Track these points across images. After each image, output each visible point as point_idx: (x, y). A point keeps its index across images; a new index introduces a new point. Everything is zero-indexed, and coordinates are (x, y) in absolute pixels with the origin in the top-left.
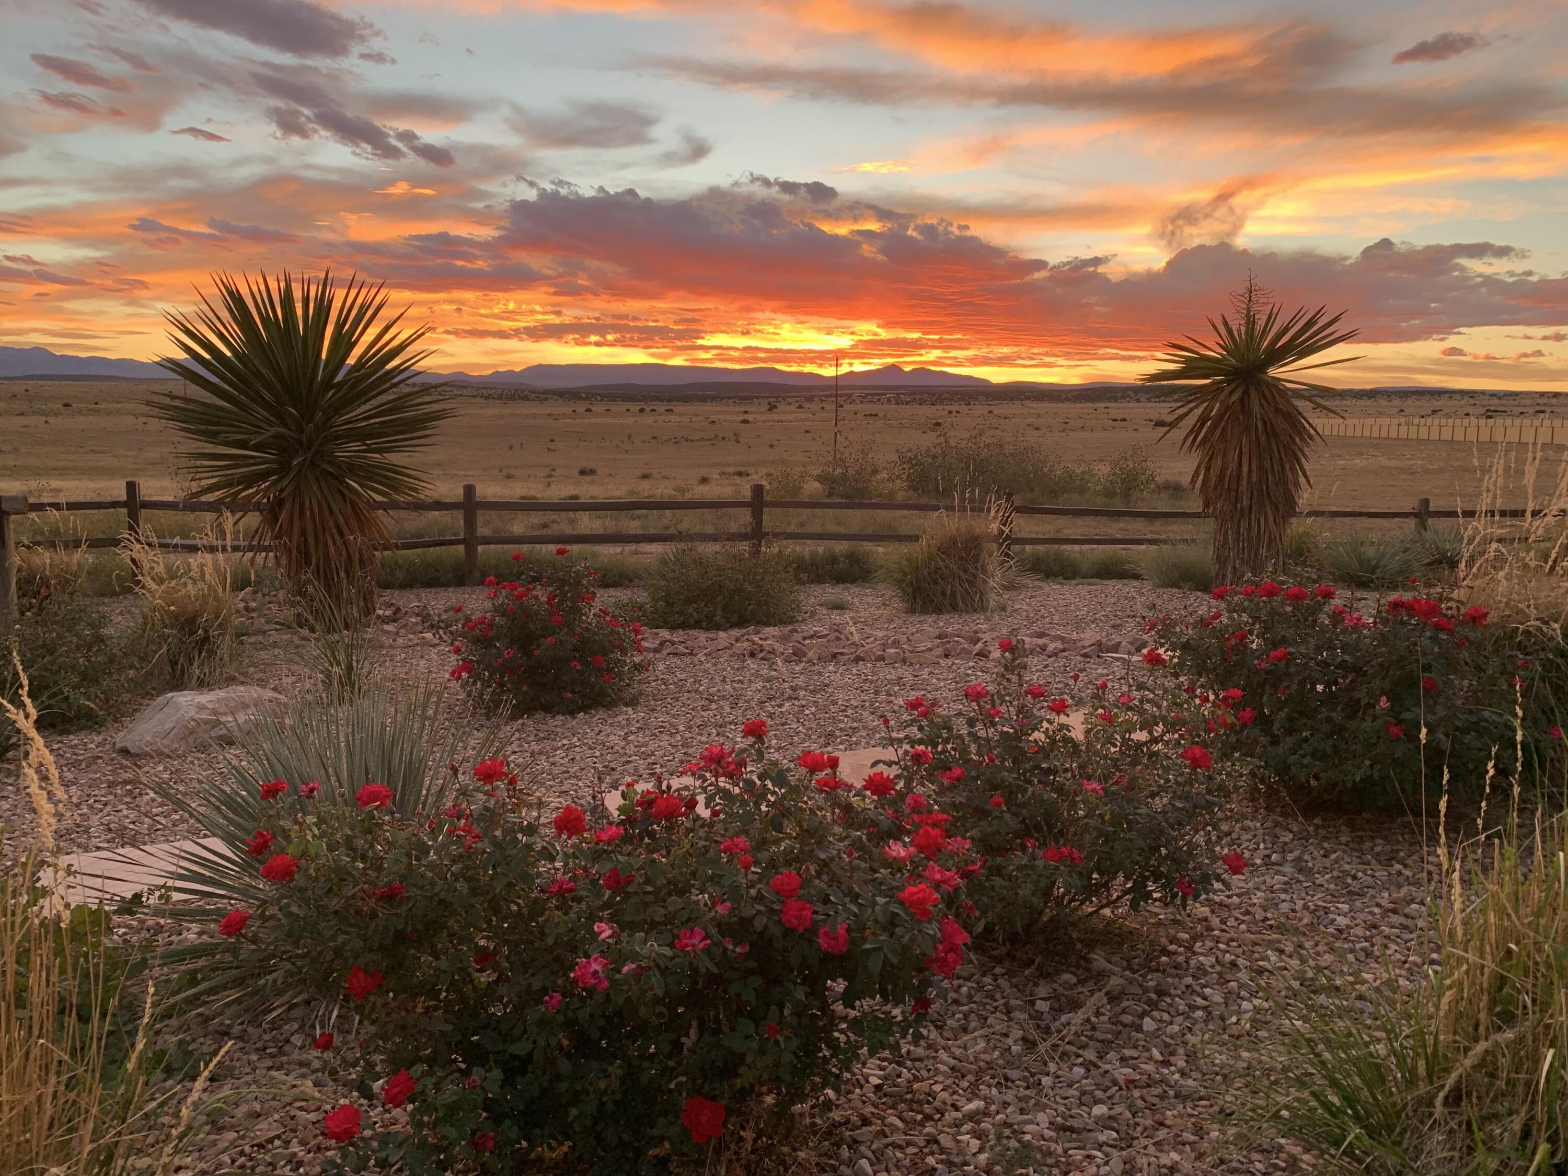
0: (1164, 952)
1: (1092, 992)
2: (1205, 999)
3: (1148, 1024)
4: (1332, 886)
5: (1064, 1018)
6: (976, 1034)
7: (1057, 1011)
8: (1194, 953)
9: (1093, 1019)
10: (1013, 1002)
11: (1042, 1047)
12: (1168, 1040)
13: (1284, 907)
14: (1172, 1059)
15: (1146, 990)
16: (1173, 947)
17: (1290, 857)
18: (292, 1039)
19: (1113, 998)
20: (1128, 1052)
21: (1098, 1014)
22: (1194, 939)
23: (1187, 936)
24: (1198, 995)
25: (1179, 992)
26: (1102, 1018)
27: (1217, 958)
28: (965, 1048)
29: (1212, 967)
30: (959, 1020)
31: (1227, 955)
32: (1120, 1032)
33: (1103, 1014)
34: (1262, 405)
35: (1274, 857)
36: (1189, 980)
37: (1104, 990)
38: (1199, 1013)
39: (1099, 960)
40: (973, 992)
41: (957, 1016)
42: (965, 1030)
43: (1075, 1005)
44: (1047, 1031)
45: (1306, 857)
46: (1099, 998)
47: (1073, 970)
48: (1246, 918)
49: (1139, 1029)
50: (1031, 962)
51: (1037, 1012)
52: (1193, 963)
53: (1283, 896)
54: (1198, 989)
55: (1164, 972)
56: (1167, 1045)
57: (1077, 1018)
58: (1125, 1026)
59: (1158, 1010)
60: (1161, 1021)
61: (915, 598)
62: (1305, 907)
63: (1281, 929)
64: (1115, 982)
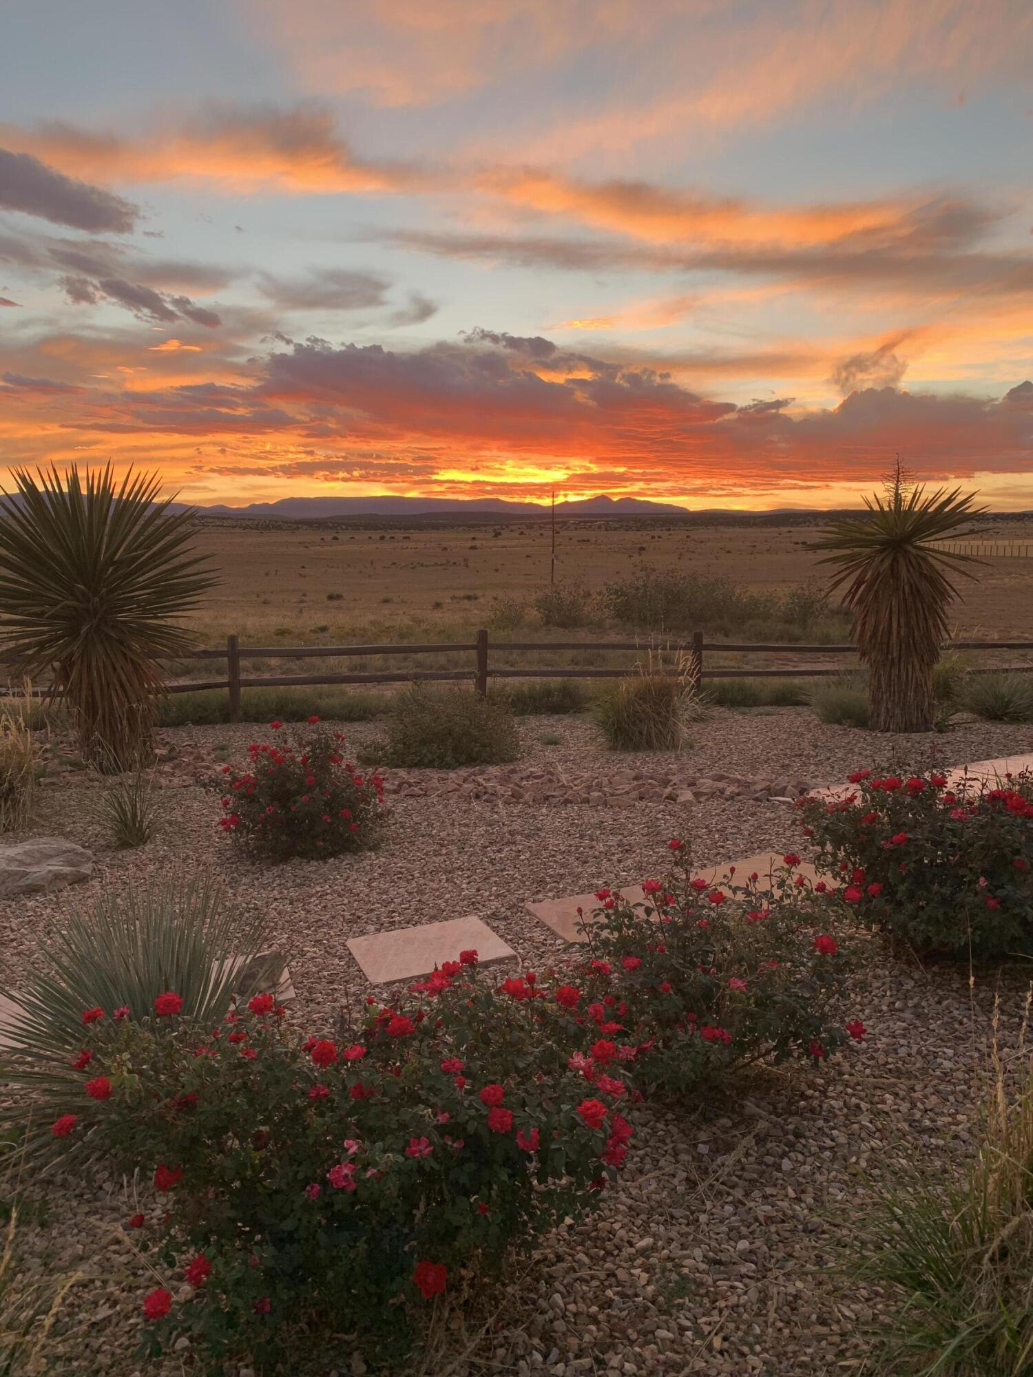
0: (803, 1096)
1: (744, 1135)
2: (832, 1140)
3: (786, 1164)
4: (942, 1031)
5: (719, 1160)
6: (649, 1175)
7: (715, 1152)
8: (827, 1097)
9: (743, 1160)
10: (681, 1146)
11: (701, 1188)
12: (801, 1179)
13: (903, 1052)
14: (803, 1196)
15: (786, 1133)
16: (810, 1092)
17: (910, 1003)
18: (104, 1185)
19: (760, 1140)
20: (769, 1190)
21: (747, 1155)
22: (828, 1083)
23: (822, 1081)
24: (828, 1136)
25: (813, 1134)
26: (750, 1158)
27: (845, 1101)
28: (640, 1188)
29: (840, 1109)
30: (636, 1163)
31: (853, 1099)
32: (764, 1172)
33: (751, 1155)
34: (908, 571)
35: (898, 1005)
36: (820, 1123)
37: (753, 1134)
38: (827, 1153)
39: (750, 1106)
40: (648, 1137)
41: (635, 1159)
42: (641, 1172)
43: (729, 1148)
44: (706, 1172)
45: (924, 1004)
46: (749, 1141)
47: (729, 1114)
48: (871, 1063)
49: (779, 1169)
50: (695, 1109)
51: (699, 1154)
52: (825, 1106)
53: (902, 1041)
54: (827, 1130)
55: (801, 1115)
56: (800, 1184)
57: (730, 1159)
58: (768, 1166)
59: (795, 1151)
60: (797, 1161)
61: (616, 737)
62: (919, 1052)
63: (898, 1073)
64: (762, 1125)
